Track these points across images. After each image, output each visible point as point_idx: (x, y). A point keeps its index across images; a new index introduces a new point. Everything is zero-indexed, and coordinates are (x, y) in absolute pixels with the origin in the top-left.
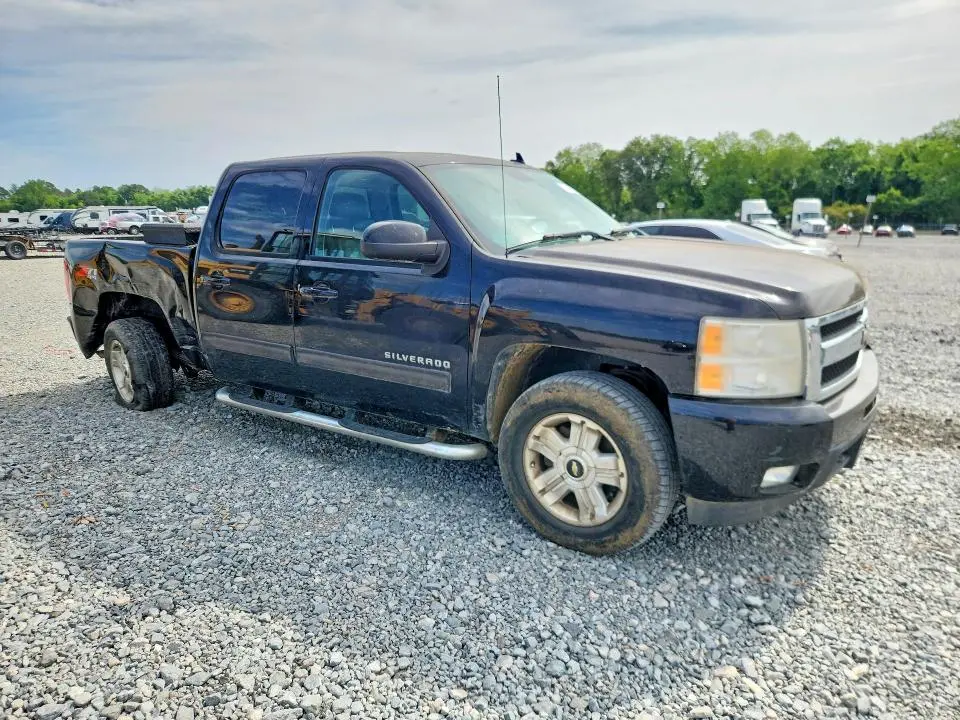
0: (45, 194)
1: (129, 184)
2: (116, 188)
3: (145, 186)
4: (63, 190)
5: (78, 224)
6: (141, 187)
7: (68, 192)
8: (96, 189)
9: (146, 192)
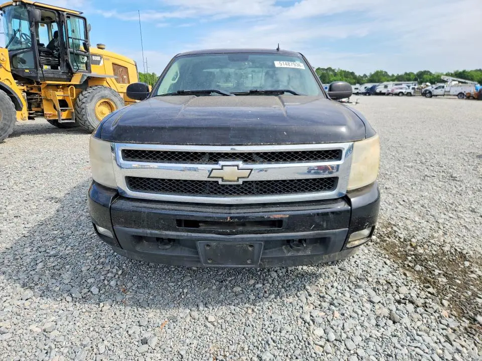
0: (382, 77)
1: (422, 71)
2: (415, 73)
3: (431, 71)
4: (390, 74)
5: (378, 91)
6: (428, 72)
7: (393, 75)
8: (406, 74)
9: (431, 74)
